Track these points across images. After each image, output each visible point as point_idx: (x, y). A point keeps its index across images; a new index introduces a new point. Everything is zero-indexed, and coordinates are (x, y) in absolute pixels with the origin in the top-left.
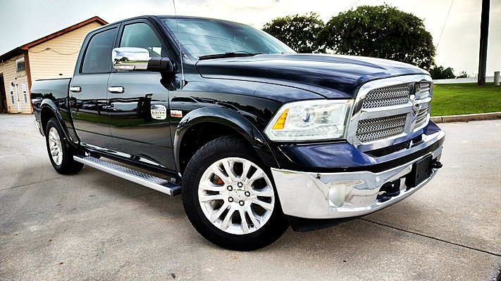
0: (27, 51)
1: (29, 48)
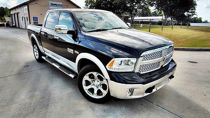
0: (28, 4)
1: (29, 3)
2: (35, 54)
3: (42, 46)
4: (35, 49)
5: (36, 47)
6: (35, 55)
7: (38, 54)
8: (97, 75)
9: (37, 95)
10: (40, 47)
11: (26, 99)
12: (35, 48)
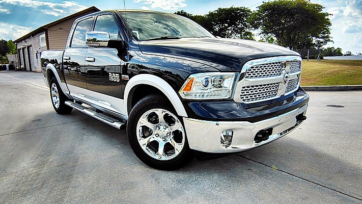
0: (47, 30)
1: (48, 27)
2: (53, 99)
3: (65, 82)
4: (53, 92)
5: (56, 88)
6: (54, 102)
7: (58, 99)
8: (164, 114)
9: (52, 162)
10: (63, 85)
11: (31, 168)
12: (53, 89)
